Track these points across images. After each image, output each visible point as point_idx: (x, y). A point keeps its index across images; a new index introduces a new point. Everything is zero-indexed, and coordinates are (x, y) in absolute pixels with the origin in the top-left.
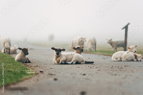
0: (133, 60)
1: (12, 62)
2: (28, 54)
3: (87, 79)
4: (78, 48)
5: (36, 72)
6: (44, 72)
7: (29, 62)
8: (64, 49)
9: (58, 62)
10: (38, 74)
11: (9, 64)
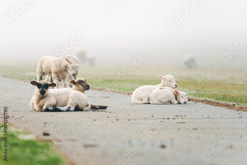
0: (171, 102)
8: (53, 83)
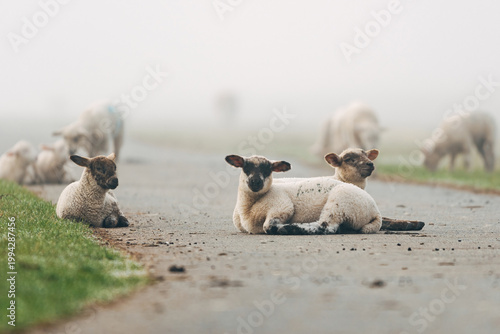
1: (43, 224)
2: (114, 184)
3: (391, 305)
4: (351, 158)
5: (152, 270)
6: (189, 272)
7: (122, 223)
8: (283, 162)
9: (258, 223)
10: (161, 279)
11: (27, 234)
